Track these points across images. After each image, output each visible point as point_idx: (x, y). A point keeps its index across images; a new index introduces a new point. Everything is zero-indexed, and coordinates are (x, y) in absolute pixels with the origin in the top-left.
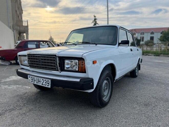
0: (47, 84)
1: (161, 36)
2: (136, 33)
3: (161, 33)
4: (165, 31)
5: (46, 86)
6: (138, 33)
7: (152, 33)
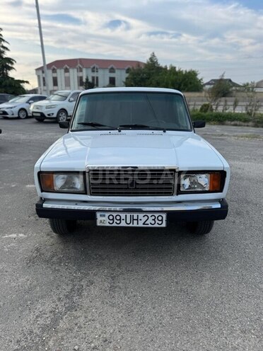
0: (157, 221)
1: (127, 78)
2: (83, 67)
3: (127, 72)
4: (133, 68)
5: (156, 225)
6: (87, 68)
7: (112, 70)
